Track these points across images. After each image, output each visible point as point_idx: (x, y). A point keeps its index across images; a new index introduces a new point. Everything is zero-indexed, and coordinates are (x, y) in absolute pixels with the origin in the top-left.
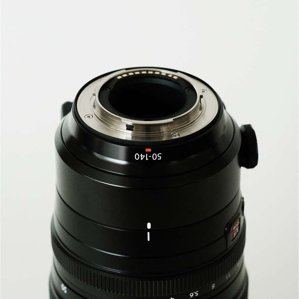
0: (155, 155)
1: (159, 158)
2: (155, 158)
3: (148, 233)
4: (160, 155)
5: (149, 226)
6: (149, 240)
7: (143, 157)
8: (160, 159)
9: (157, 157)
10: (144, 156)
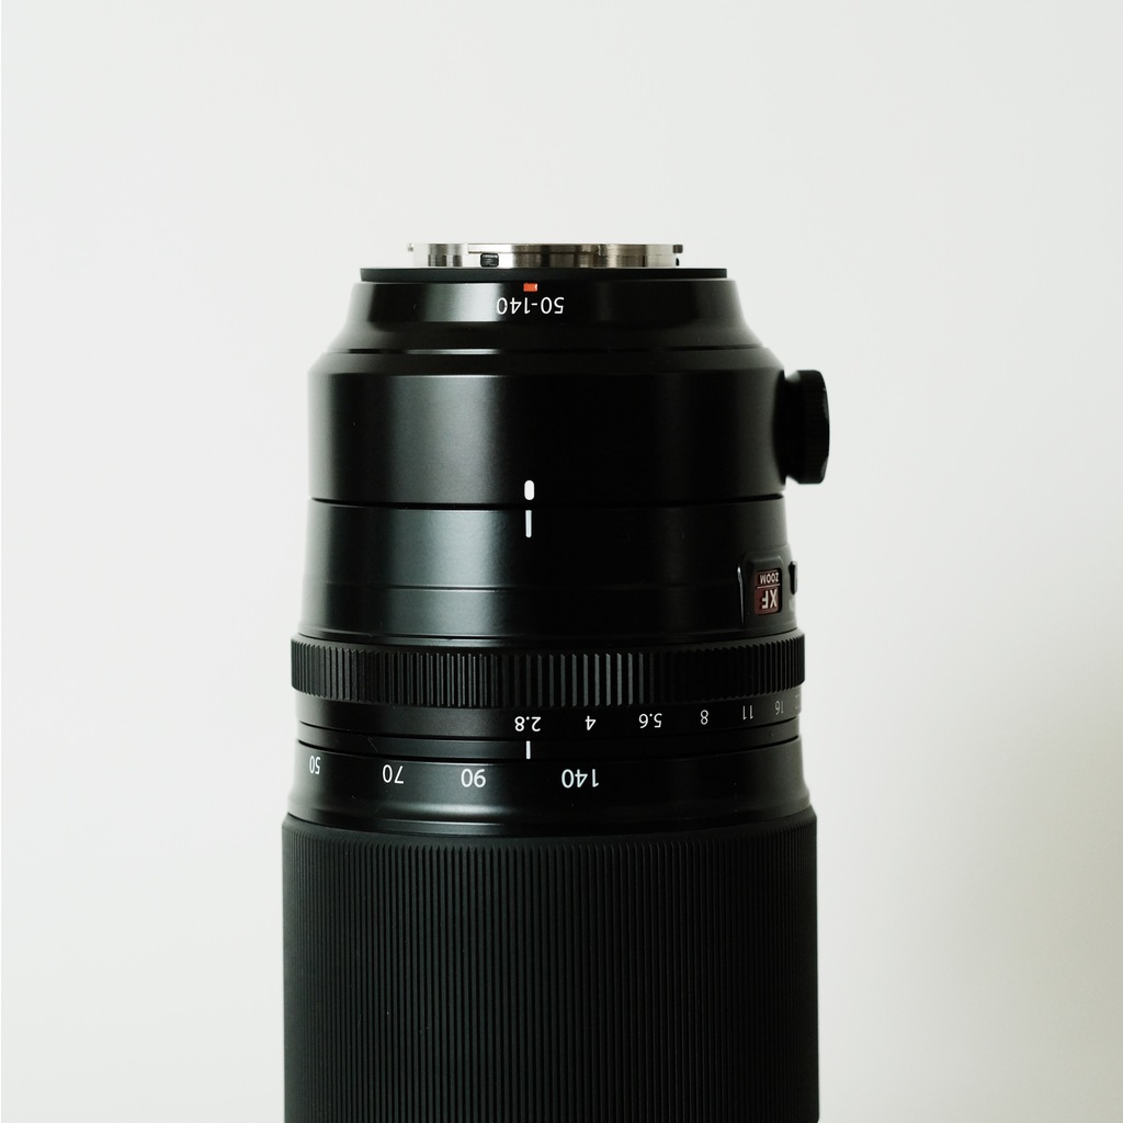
0: (546, 302)
1: (559, 310)
2: (546, 309)
3: (528, 514)
4: (559, 302)
5: (529, 491)
6: (529, 534)
7: (516, 306)
8: (561, 312)
9: (553, 305)
10: (520, 303)
